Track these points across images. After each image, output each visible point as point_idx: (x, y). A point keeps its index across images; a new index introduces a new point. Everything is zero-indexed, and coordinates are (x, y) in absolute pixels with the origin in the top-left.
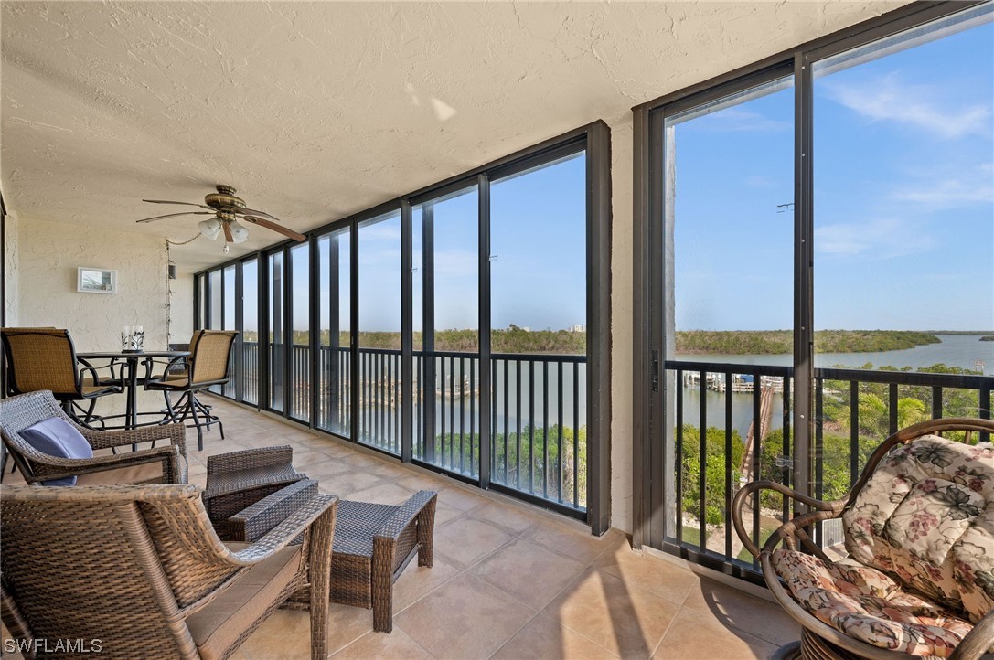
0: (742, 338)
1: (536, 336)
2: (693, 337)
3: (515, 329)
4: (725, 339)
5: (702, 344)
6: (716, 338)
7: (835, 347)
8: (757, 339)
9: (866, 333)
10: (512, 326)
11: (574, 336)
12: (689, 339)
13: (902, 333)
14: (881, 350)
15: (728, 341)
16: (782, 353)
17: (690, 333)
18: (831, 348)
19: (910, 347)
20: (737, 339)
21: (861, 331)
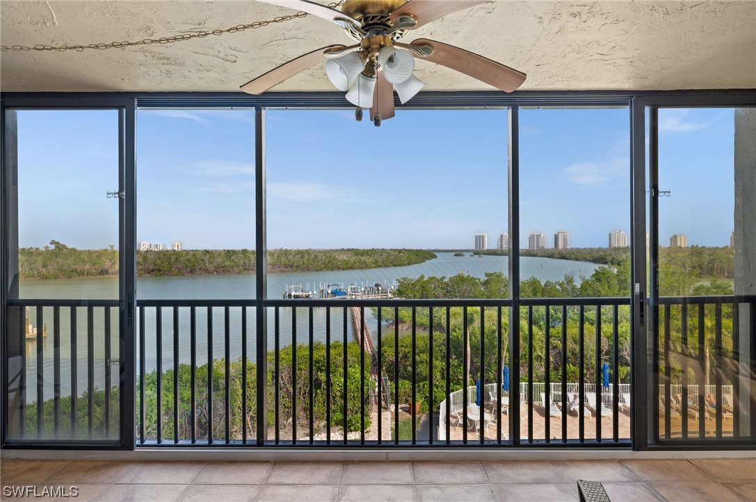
0: (320, 255)
1: (94, 255)
2: (278, 256)
3: (59, 247)
4: (306, 258)
5: (287, 263)
6: (299, 256)
7: (383, 262)
8: (331, 257)
9: (400, 251)
10: (53, 242)
11: (149, 256)
12: (275, 257)
13: (417, 250)
14: (409, 264)
15: (308, 260)
16: (349, 269)
17: (276, 251)
18: (380, 264)
19: (424, 261)
20: (316, 257)
21: (397, 250)
